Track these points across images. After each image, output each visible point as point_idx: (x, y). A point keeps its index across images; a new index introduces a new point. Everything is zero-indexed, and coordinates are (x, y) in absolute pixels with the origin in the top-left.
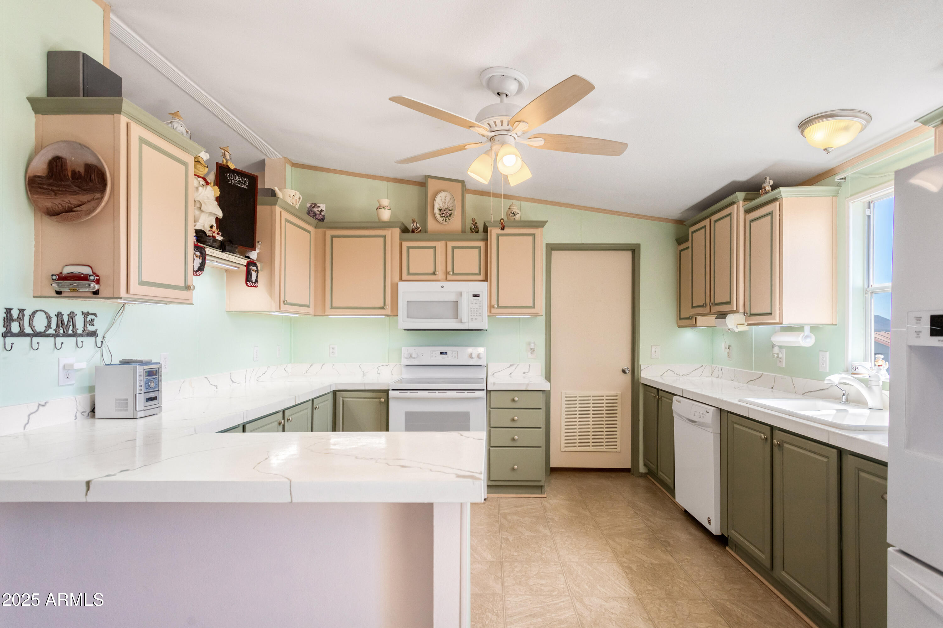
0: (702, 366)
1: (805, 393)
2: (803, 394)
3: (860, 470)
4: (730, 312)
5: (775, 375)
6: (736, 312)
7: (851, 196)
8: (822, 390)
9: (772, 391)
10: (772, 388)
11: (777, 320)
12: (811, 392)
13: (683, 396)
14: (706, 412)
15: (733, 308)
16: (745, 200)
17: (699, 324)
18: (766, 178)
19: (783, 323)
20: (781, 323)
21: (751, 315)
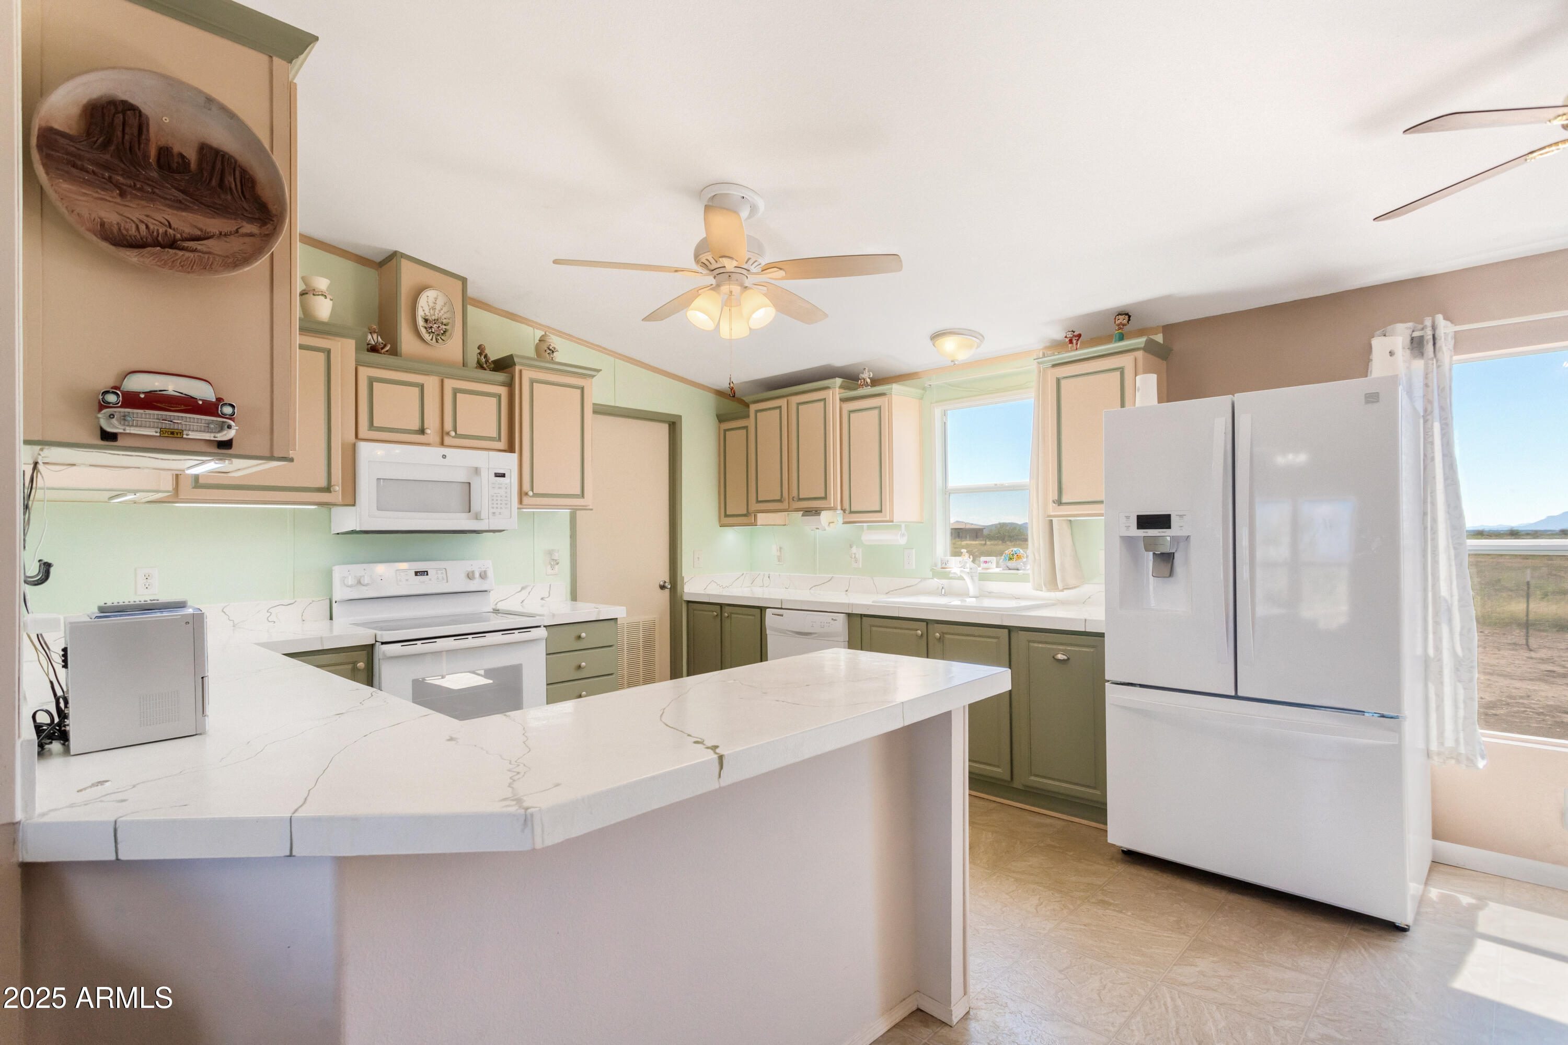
0: (743, 574)
1: (889, 592)
2: (887, 593)
3: (1029, 641)
4: (823, 509)
5: (849, 576)
6: (833, 509)
7: (936, 402)
8: (910, 586)
9: (846, 594)
10: (847, 591)
11: (888, 519)
12: (896, 590)
13: (783, 607)
14: (832, 619)
15: (830, 504)
16: (841, 387)
17: (759, 522)
18: (865, 369)
19: (894, 521)
20: (892, 522)
21: (851, 512)
